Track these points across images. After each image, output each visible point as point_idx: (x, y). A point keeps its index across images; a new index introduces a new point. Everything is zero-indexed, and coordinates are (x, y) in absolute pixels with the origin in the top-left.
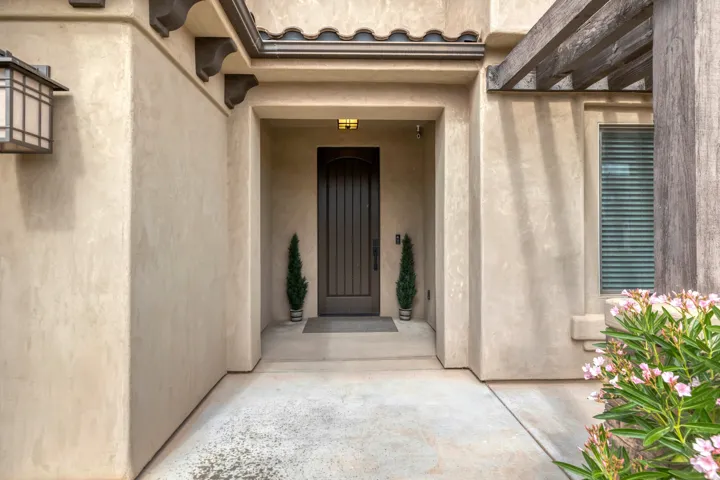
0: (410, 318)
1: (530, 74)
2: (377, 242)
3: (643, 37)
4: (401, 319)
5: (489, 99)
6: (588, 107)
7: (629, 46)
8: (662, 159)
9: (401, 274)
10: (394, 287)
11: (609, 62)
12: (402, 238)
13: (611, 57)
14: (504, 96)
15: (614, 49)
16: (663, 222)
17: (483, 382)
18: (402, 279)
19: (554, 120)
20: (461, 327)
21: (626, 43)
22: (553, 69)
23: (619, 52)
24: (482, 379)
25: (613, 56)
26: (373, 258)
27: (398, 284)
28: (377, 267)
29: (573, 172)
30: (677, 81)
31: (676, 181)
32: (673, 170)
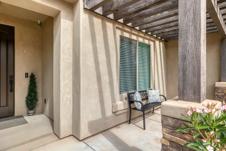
0: (34, 114)
1: (100, 8)
2: (13, 77)
3: (143, 5)
4: (29, 115)
5: (84, 13)
6: (117, 28)
7: (137, 7)
8: (183, 43)
9: (29, 93)
10: (24, 99)
11: (129, 12)
12: (29, 75)
13: (130, 10)
14: (90, 13)
15: (131, 7)
16: (183, 69)
17: (82, 140)
18: (29, 95)
19: (107, 29)
20: (69, 117)
21: (136, 6)
22: (111, 7)
23: (133, 9)
24: (81, 139)
25: (131, 9)
26: (9, 85)
27: (27, 98)
28: (12, 90)
29: (113, 50)
30: (191, 12)
31: (190, 52)
32: (188, 48)
